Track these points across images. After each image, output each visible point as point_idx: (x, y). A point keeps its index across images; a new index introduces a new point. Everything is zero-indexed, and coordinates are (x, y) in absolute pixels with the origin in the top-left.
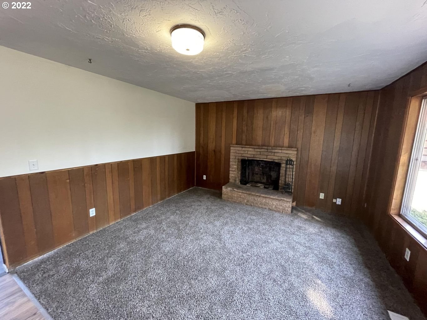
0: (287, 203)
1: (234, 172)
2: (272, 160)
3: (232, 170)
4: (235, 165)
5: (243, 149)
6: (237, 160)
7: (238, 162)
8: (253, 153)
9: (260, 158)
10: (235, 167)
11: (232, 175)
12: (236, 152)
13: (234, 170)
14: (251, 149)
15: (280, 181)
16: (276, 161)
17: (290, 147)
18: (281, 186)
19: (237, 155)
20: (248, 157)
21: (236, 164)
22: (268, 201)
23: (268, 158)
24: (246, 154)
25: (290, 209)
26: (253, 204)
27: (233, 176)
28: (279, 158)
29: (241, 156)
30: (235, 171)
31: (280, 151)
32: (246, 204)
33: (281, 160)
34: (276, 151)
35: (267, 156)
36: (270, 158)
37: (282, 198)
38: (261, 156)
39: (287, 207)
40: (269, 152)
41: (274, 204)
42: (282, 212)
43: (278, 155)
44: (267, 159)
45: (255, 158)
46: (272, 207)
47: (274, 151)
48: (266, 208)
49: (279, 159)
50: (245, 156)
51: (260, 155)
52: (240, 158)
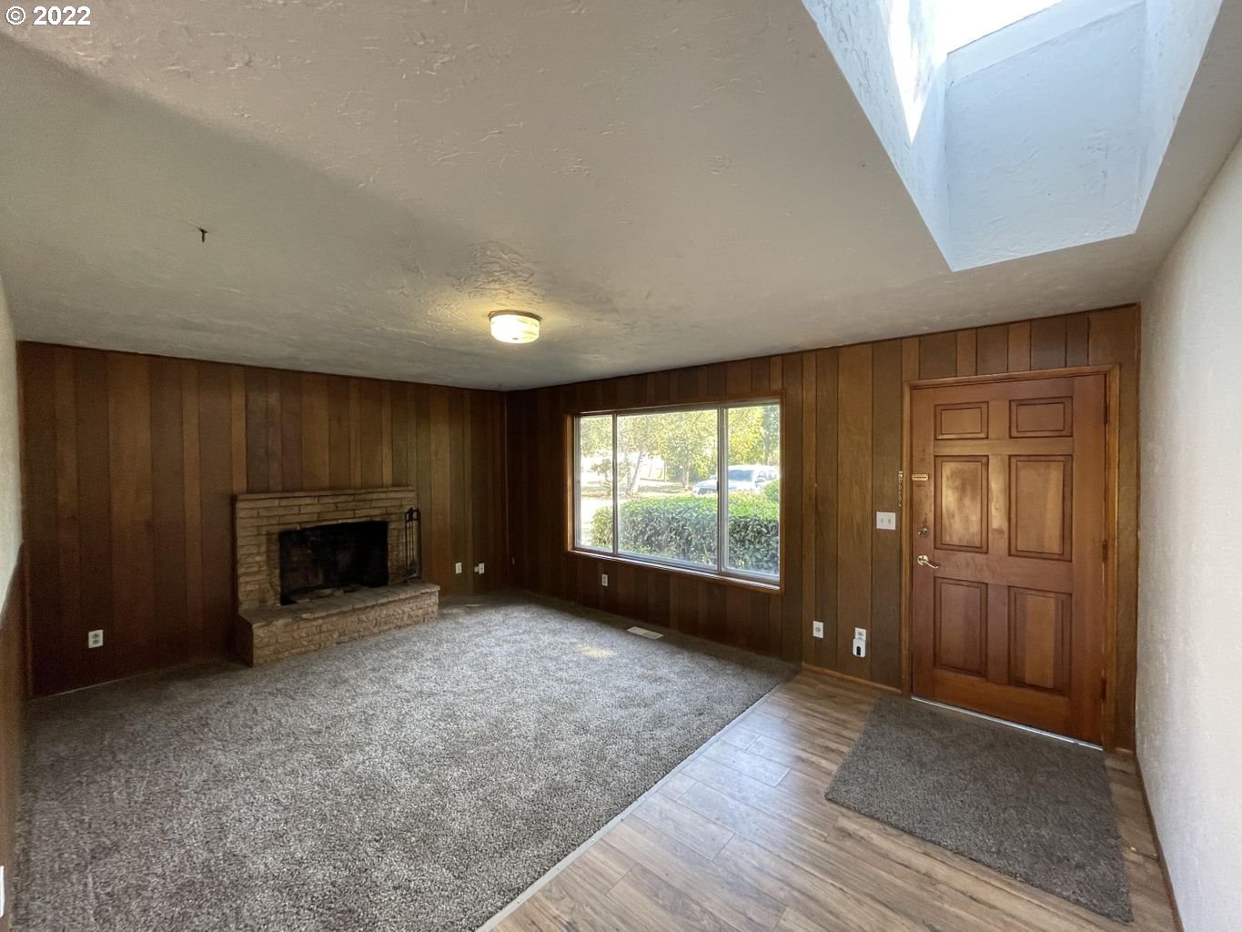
0: (430, 597)
1: (258, 577)
2: (368, 519)
3: (250, 570)
4: (259, 554)
5: (284, 503)
6: (263, 539)
7: (269, 542)
8: (317, 509)
9: (337, 519)
10: (258, 558)
11: (249, 588)
12: (258, 513)
13: (256, 569)
14: (308, 501)
15: (389, 564)
16: (378, 519)
17: (397, 484)
18: (393, 573)
19: (265, 522)
20: (300, 523)
21: (263, 549)
22: (391, 610)
23: (357, 516)
24: (295, 514)
25: (436, 608)
26: (356, 635)
27: (252, 591)
28: (383, 511)
29: (279, 524)
30: (259, 572)
31: (383, 496)
32: (338, 643)
33: (387, 514)
34: (375, 496)
35: (354, 510)
36: (363, 514)
37: (423, 591)
38: (338, 513)
39: (431, 606)
40: (357, 501)
41: (406, 610)
42: (424, 619)
43: (381, 505)
44: (354, 518)
45: (323, 520)
46: (402, 620)
47: (369, 496)
48: (390, 629)
49: (382, 514)
50: (288, 521)
51: (337, 511)
52: (276, 529)
